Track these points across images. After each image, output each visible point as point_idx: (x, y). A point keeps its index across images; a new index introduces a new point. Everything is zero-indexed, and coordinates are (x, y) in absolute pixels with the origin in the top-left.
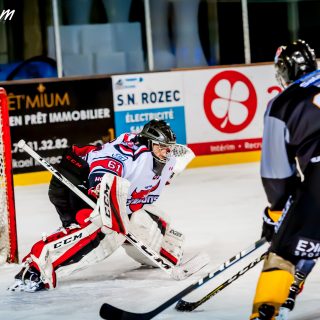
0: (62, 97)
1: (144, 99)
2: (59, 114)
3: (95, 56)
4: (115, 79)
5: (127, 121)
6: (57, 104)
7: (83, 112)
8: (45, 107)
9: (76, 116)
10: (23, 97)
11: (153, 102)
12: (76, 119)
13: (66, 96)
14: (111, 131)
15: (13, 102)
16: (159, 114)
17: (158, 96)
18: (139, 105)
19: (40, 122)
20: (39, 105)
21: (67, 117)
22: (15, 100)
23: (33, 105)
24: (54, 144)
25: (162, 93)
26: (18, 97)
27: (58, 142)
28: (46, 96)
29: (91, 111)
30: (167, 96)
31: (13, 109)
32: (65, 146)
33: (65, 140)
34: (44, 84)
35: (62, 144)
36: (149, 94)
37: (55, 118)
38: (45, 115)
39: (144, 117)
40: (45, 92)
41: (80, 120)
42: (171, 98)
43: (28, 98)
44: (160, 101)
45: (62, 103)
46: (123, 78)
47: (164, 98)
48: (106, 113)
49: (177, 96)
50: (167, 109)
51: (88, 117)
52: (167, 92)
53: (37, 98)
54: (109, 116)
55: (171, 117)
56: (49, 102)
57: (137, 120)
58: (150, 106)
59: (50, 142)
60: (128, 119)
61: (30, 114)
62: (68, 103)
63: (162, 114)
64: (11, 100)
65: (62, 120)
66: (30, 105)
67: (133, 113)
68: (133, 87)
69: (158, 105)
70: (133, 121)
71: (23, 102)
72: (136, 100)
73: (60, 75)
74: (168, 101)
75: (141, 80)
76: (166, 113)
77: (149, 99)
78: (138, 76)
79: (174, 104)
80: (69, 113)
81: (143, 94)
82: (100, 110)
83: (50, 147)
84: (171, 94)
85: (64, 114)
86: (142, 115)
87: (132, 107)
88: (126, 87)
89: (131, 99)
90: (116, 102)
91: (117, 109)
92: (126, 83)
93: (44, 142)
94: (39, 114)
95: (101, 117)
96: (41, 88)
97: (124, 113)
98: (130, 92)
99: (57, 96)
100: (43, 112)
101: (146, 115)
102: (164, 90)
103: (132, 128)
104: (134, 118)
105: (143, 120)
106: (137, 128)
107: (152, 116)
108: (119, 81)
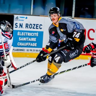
1: (26, 26)
4: (15, 16)
5: (18, 35)
11: (30, 28)
16: (32, 33)
17: (33, 26)
18: (24, 29)
25: (35, 25)
30: (37, 26)
36: (29, 24)
42: (39, 27)
44: (33, 28)
46: (19, 16)
47: (35, 27)
49: (41, 27)
50: (36, 32)
52: (37, 25)
55: (37, 36)
67: (21, 31)
69: (32, 30)
70: (20, 35)
72: (23, 27)
74: (37, 28)
75: (26, 18)
76: (35, 33)
77: (29, 27)
78: (25, 16)
79: (39, 30)
81: (26, 24)
84: (39, 26)
86: (25, 33)
87: (21, 29)
88: (20, 20)
89: (21, 26)
90: (14, 26)
91: (14, 29)
97: (17, 31)
98: (21, 22)
101: (27, 33)
102: (36, 24)
103: (20, 38)
104: (21, 34)
105: (25, 35)
106: (22, 38)
107: (29, 34)
108: (17, 17)
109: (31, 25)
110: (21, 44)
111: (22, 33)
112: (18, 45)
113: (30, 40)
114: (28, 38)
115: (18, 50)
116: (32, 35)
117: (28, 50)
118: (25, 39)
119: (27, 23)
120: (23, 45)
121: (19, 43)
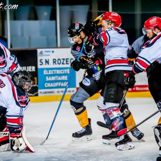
1: (54, 62)
3: (30, 37)
4: (39, 51)
5: (45, 73)
11: (59, 64)
14: (36, 78)
16: (62, 70)
17: (62, 61)
18: (51, 65)
25: (64, 59)
30: (67, 61)
36: (57, 60)
39: (54, 72)
42: (69, 62)
44: (63, 64)
47: (65, 62)
48: (33, 68)
50: (67, 68)
52: (67, 59)
54: (35, 70)
55: (68, 73)
57: (50, 73)
58: (57, 66)
60: (45, 72)
63: (64, 71)
67: (48, 69)
68: (49, 55)
69: (61, 66)
70: (48, 74)
72: (50, 63)
73: (9, 47)
74: (67, 64)
75: (53, 52)
76: (66, 70)
77: (57, 62)
78: (51, 50)
81: (54, 60)
82: (30, 67)
84: (69, 60)
87: (47, 66)
88: (45, 55)
89: (47, 62)
90: (39, 63)
91: (39, 67)
92: (45, 53)
95: (30, 71)
97: (43, 69)
98: (47, 58)
101: (55, 71)
103: (47, 78)
104: (48, 72)
105: (53, 73)
106: (50, 77)
107: (58, 72)
108: (41, 52)
109: (59, 61)
110: (49, 85)
111: (50, 71)
112: (46, 86)
113: (59, 79)
114: (57, 77)
115: (46, 93)
116: (62, 73)
117: (58, 92)
118: (53, 78)
119: (54, 58)
120: (52, 85)
121: (46, 84)
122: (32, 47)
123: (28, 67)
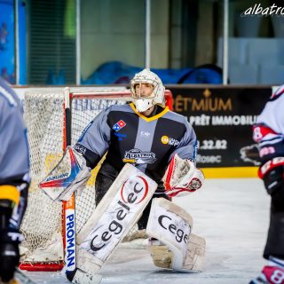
0: (225, 102)
2: (221, 118)
3: (260, 67)
6: (220, 108)
7: (243, 117)
8: (209, 110)
9: (236, 120)
10: (190, 99)
12: (236, 123)
13: (229, 102)
15: (181, 104)
19: (203, 124)
20: (203, 109)
21: (228, 121)
22: (183, 102)
23: (198, 108)
24: (214, 145)
26: (186, 100)
27: (218, 143)
28: (211, 101)
29: (251, 117)
31: (180, 110)
32: (224, 147)
33: (225, 142)
34: (210, 90)
35: (221, 145)
37: (218, 121)
38: (208, 118)
40: (210, 97)
41: (240, 125)
43: (195, 102)
45: (225, 108)
51: (248, 123)
53: (202, 102)
56: (213, 106)
59: (211, 142)
61: (195, 115)
62: (230, 108)
64: (180, 102)
65: (223, 123)
66: (196, 108)
71: (190, 104)
73: (225, 82)
80: (230, 117)
83: (211, 147)
85: (226, 118)
93: (205, 142)
94: (203, 116)
96: (207, 93)
99: (221, 102)
100: (207, 115)
122: (264, 83)
123: (255, 117)
